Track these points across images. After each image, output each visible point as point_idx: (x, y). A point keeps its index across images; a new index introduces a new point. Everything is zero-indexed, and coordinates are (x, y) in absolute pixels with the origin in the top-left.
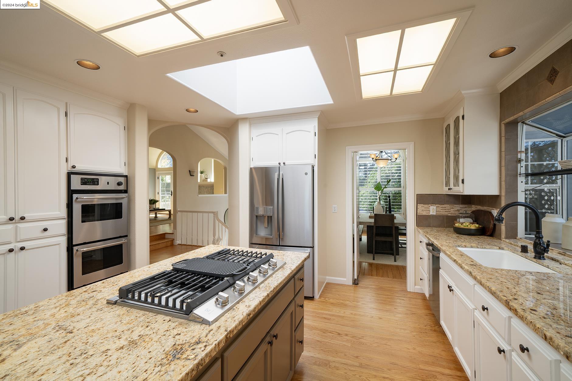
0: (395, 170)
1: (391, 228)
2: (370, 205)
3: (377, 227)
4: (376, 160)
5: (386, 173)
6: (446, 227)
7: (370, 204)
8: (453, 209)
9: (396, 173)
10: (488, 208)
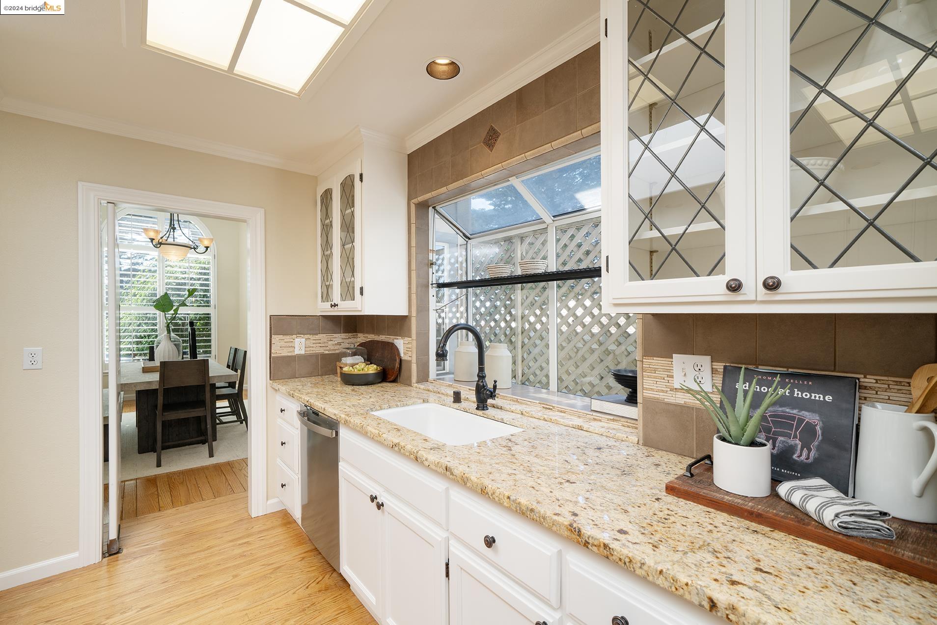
0: (197, 274)
1: (203, 387)
2: (137, 344)
3: (167, 391)
4: (161, 244)
5: (177, 278)
6: (322, 375)
7: (137, 342)
8: (331, 342)
9: (199, 279)
10: (388, 337)
